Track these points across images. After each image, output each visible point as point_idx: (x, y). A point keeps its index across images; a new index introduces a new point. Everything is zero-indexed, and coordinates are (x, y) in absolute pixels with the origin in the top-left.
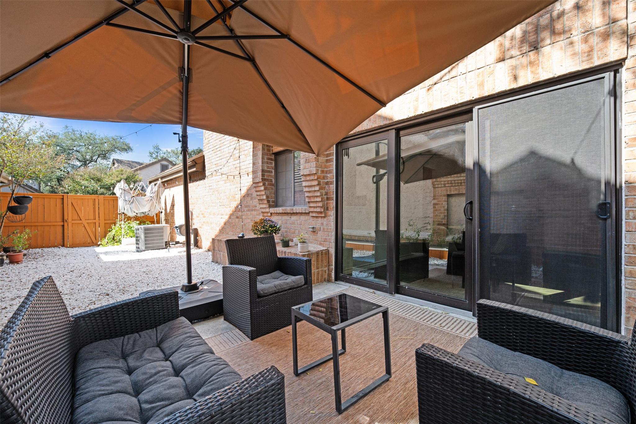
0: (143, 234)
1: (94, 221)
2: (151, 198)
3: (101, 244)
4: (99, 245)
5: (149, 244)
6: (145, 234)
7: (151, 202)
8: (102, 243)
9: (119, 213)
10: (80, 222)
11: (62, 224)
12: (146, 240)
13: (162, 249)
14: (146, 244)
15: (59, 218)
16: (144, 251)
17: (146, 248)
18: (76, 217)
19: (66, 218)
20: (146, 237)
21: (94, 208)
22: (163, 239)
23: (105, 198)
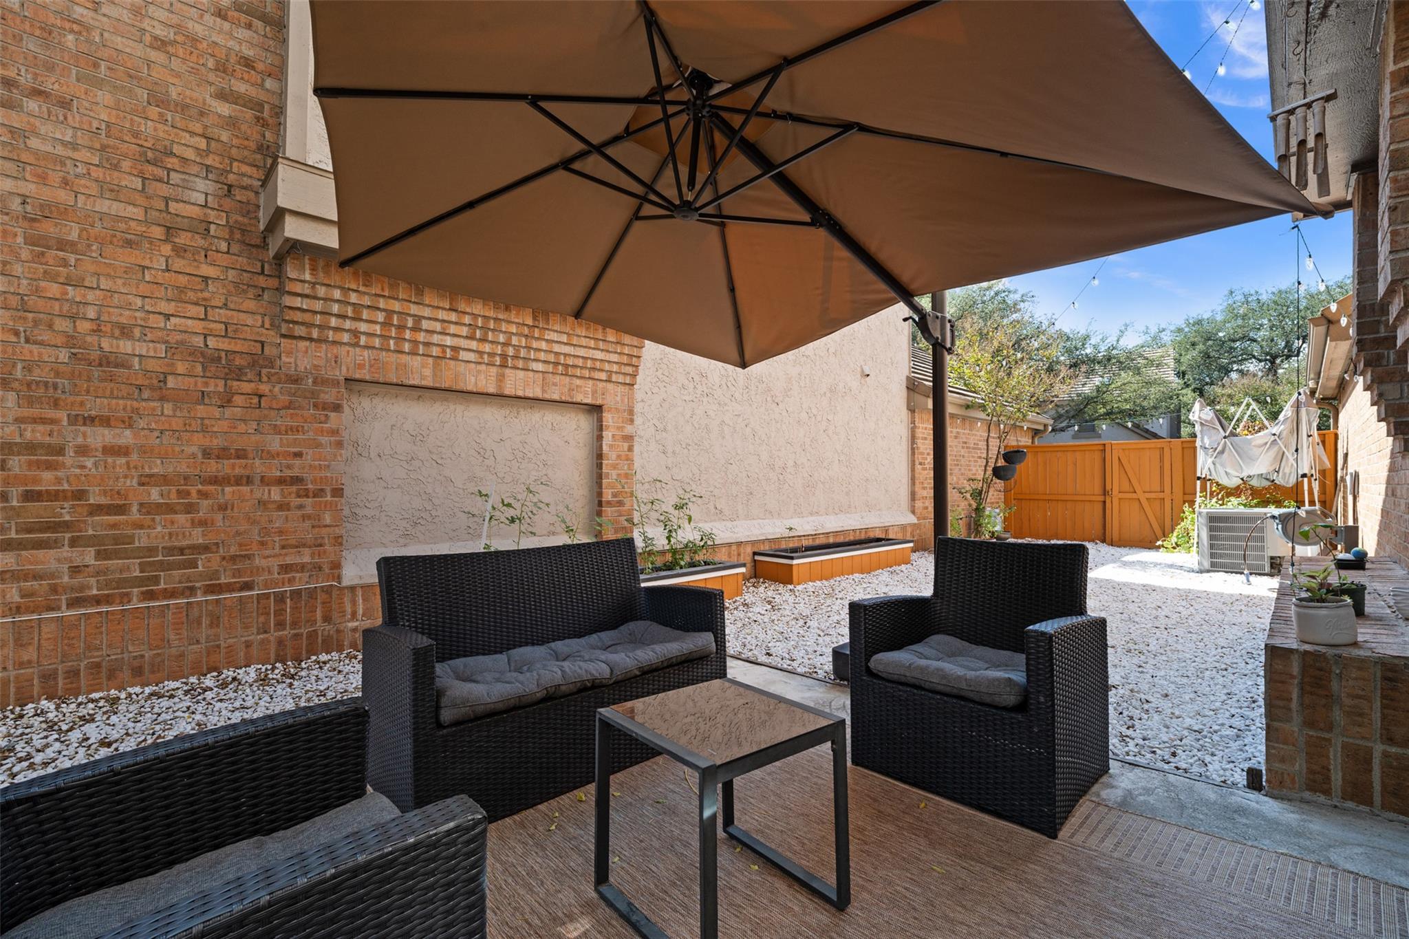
0: (1205, 529)
1: (1161, 495)
2: (1273, 438)
3: (1163, 546)
4: (1159, 547)
5: (1221, 556)
6: (1211, 529)
7: (1276, 449)
8: (1165, 544)
9: (1199, 475)
10: (1134, 496)
11: (1102, 498)
12: (1212, 546)
13: (1260, 574)
14: (1212, 556)
15: (1098, 489)
16: (1208, 571)
17: (1213, 565)
18: (1126, 486)
19: (1108, 487)
20: (1211, 538)
21: (1162, 468)
22: (1262, 549)
23: (1185, 445)
